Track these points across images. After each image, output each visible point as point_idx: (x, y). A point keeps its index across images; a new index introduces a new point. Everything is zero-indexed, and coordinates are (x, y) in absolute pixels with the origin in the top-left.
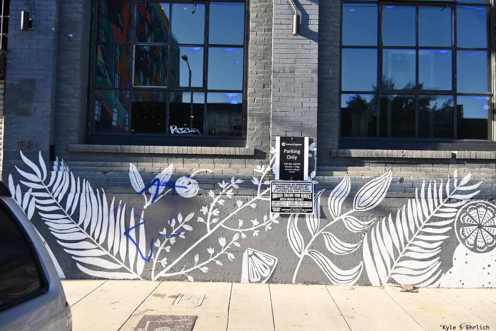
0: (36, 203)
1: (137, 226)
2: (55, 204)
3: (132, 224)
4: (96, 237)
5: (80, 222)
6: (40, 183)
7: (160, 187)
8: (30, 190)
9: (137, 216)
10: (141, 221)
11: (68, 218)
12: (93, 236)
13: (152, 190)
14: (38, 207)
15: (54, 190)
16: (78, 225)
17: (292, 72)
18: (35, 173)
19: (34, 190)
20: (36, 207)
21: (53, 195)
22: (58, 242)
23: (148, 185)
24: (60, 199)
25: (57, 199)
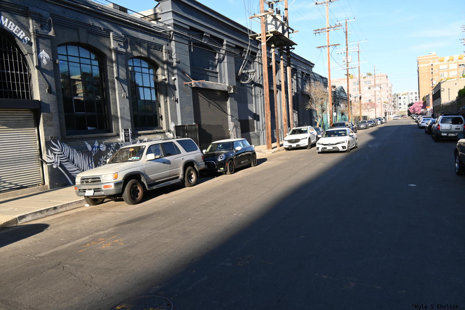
0: (60, 159)
1: (92, 163)
2: (66, 159)
3: (90, 162)
4: (80, 168)
5: (75, 164)
6: (60, 152)
7: (96, 148)
8: (57, 154)
9: (91, 159)
10: (93, 160)
11: (71, 163)
12: (79, 168)
13: (94, 150)
14: (61, 160)
15: (65, 153)
16: (74, 165)
17: (124, 109)
18: (57, 148)
19: (58, 155)
20: (60, 161)
21: (65, 155)
22: (69, 172)
23: (93, 148)
24: (67, 156)
25: (66, 156)
